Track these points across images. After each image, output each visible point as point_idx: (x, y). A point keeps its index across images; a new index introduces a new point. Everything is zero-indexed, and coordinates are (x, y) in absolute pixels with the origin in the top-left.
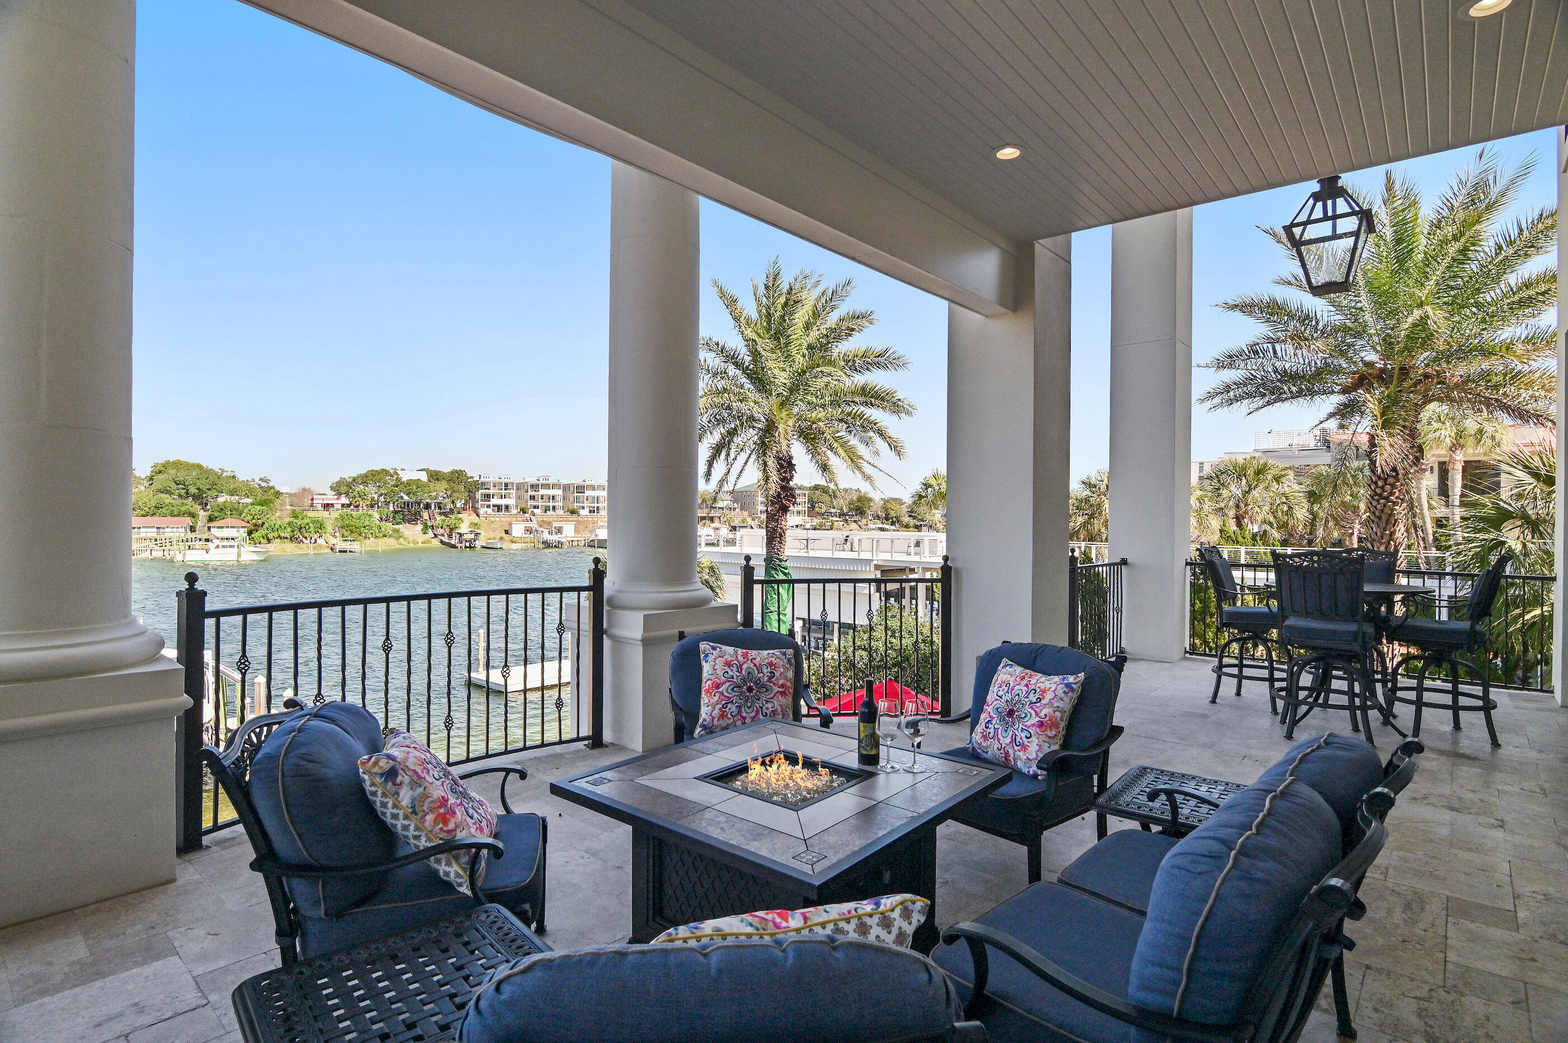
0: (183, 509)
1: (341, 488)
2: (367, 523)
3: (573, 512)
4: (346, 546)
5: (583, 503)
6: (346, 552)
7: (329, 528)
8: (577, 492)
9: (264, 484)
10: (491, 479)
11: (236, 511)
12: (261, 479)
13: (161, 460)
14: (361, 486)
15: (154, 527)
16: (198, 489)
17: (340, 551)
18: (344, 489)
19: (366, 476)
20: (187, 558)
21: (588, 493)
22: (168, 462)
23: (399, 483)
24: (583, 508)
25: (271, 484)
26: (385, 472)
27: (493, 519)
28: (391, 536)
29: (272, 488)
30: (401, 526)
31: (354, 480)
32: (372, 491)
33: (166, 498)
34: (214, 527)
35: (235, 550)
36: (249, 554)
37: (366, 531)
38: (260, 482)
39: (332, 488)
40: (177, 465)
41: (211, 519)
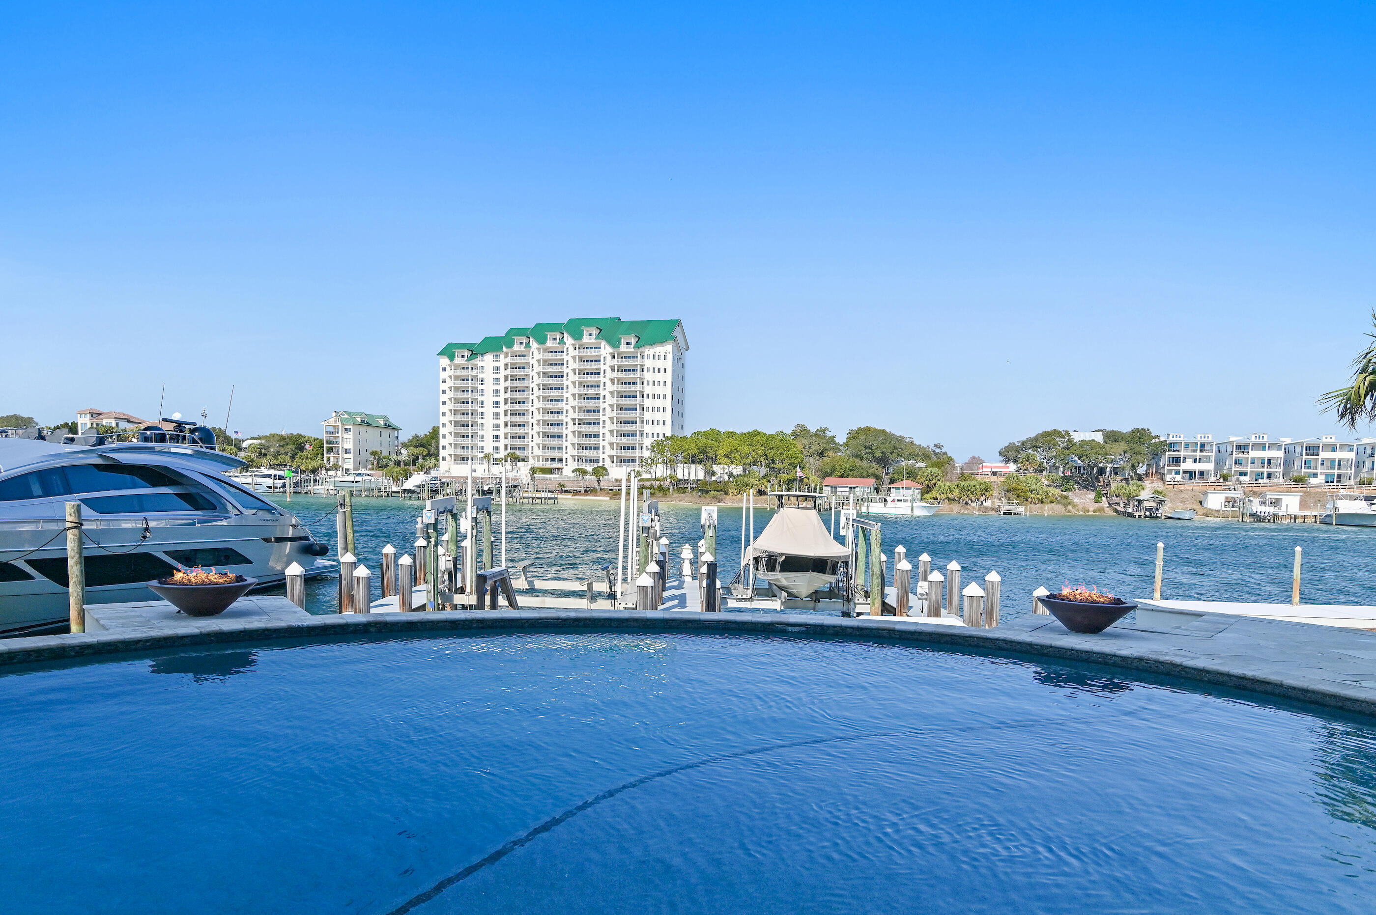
0: (870, 471)
1: (1010, 454)
2: (1034, 487)
3: (1299, 481)
4: (1013, 508)
5: (1316, 468)
6: (1010, 514)
7: (995, 493)
8: (1307, 454)
9: (938, 451)
10: (1182, 438)
11: (911, 474)
12: (935, 446)
13: (855, 428)
14: (1030, 451)
15: (847, 487)
16: (882, 453)
17: (1004, 513)
18: (1011, 454)
19: (1036, 439)
20: (871, 510)
21: (1323, 455)
22: (860, 429)
23: (1070, 445)
24: (1315, 475)
25: (944, 450)
26: (1056, 433)
27: (1182, 488)
28: (1058, 503)
29: (945, 453)
30: (1070, 493)
31: (1023, 444)
32: (1039, 456)
33: (858, 462)
34: (893, 488)
35: (909, 504)
36: (921, 510)
37: (1032, 496)
38: (934, 448)
39: (1001, 453)
40: (867, 431)
41: (892, 481)
